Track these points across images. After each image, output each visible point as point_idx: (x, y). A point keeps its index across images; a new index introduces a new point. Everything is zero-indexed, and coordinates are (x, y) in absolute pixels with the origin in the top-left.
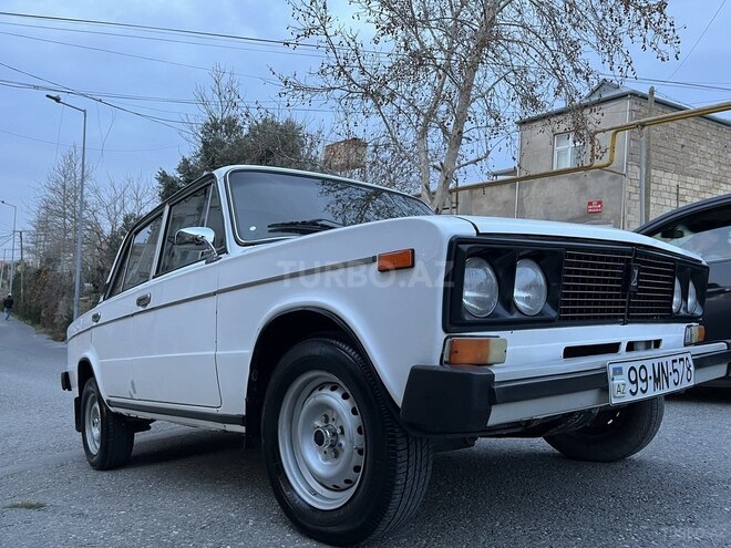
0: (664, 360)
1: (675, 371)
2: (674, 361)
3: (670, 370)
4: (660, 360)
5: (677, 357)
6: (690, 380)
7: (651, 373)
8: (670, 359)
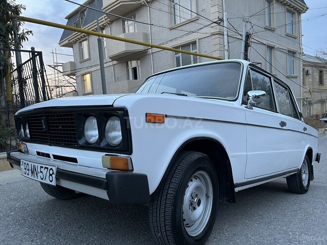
0: (36, 165)
1: (41, 172)
2: (41, 167)
3: (39, 171)
4: (34, 164)
5: (44, 166)
6: (51, 181)
7: (30, 168)
8: (39, 166)
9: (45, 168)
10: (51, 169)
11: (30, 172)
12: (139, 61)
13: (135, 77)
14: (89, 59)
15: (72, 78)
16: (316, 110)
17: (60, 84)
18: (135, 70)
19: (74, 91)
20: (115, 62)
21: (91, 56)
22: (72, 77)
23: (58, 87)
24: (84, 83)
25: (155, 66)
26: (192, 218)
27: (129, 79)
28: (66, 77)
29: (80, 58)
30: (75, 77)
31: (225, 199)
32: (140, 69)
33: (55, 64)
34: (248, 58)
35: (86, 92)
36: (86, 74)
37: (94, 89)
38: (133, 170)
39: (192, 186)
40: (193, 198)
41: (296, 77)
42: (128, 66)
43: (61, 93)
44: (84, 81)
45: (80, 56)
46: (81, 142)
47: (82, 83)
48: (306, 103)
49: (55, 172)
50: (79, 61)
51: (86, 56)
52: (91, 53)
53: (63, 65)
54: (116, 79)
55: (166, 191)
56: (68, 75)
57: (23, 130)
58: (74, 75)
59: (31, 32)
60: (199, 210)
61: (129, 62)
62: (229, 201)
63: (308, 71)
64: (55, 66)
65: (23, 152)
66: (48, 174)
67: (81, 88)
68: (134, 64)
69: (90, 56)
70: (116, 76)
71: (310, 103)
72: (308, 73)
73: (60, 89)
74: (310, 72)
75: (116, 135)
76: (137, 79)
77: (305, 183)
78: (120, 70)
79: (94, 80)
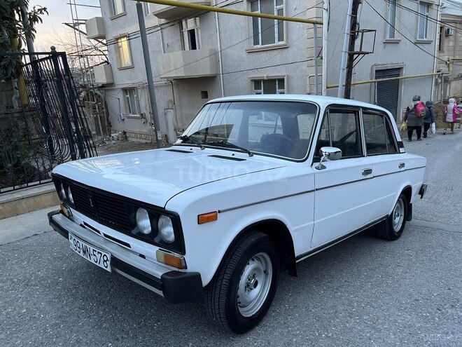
0: (88, 246)
1: (94, 255)
2: (94, 250)
3: (92, 253)
4: (86, 245)
5: (97, 250)
6: (106, 267)
7: (81, 247)
8: (92, 248)
9: (98, 252)
10: (105, 255)
11: (82, 251)
12: (198, 19)
13: (193, 46)
14: (124, 14)
15: (101, 42)
16: (455, 89)
17: (85, 53)
18: (192, 33)
19: (106, 62)
20: (163, 21)
21: (127, 10)
22: (100, 40)
23: (82, 56)
24: (119, 51)
25: (222, 29)
26: (248, 300)
27: (184, 48)
28: (92, 41)
29: (111, 13)
30: (104, 41)
31: (287, 271)
32: (199, 32)
33: (75, 22)
34: (358, 21)
35: (123, 66)
36: (120, 38)
37: (134, 62)
38: (186, 268)
39: (248, 270)
40: (249, 280)
41: (429, 43)
42: (181, 27)
43: (86, 64)
44: (118, 48)
45: (110, 9)
46: (134, 232)
47: (116, 52)
48: (440, 81)
49: (109, 258)
50: (109, 16)
51: (119, 10)
52: (126, 5)
53: (86, 22)
54: (166, 46)
55: (222, 276)
56: (96, 39)
57: (63, 191)
58: (104, 38)
59: (45, 9)
60: (256, 291)
61: (184, 23)
62: (290, 274)
63: (448, 30)
64: (75, 24)
65: (66, 216)
66: (102, 260)
67: (115, 58)
68: (190, 24)
69: (125, 9)
70: (166, 42)
71: (447, 81)
72: (448, 33)
73: (85, 59)
74: (452, 32)
75: (168, 231)
76: (196, 49)
77: (397, 228)
78: (171, 35)
79: (133, 48)
